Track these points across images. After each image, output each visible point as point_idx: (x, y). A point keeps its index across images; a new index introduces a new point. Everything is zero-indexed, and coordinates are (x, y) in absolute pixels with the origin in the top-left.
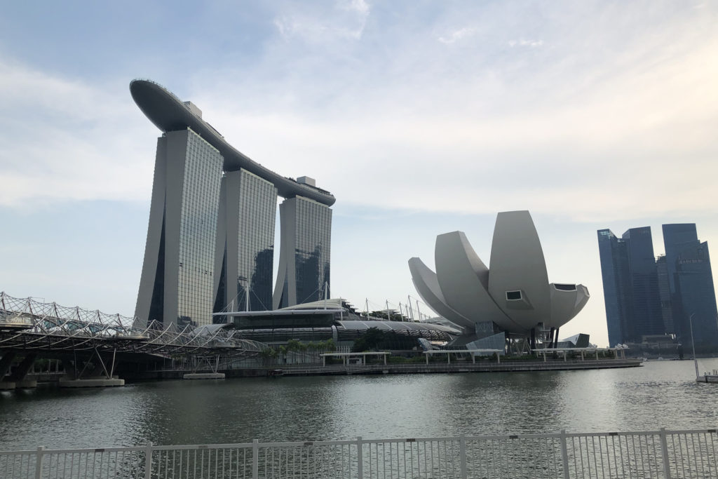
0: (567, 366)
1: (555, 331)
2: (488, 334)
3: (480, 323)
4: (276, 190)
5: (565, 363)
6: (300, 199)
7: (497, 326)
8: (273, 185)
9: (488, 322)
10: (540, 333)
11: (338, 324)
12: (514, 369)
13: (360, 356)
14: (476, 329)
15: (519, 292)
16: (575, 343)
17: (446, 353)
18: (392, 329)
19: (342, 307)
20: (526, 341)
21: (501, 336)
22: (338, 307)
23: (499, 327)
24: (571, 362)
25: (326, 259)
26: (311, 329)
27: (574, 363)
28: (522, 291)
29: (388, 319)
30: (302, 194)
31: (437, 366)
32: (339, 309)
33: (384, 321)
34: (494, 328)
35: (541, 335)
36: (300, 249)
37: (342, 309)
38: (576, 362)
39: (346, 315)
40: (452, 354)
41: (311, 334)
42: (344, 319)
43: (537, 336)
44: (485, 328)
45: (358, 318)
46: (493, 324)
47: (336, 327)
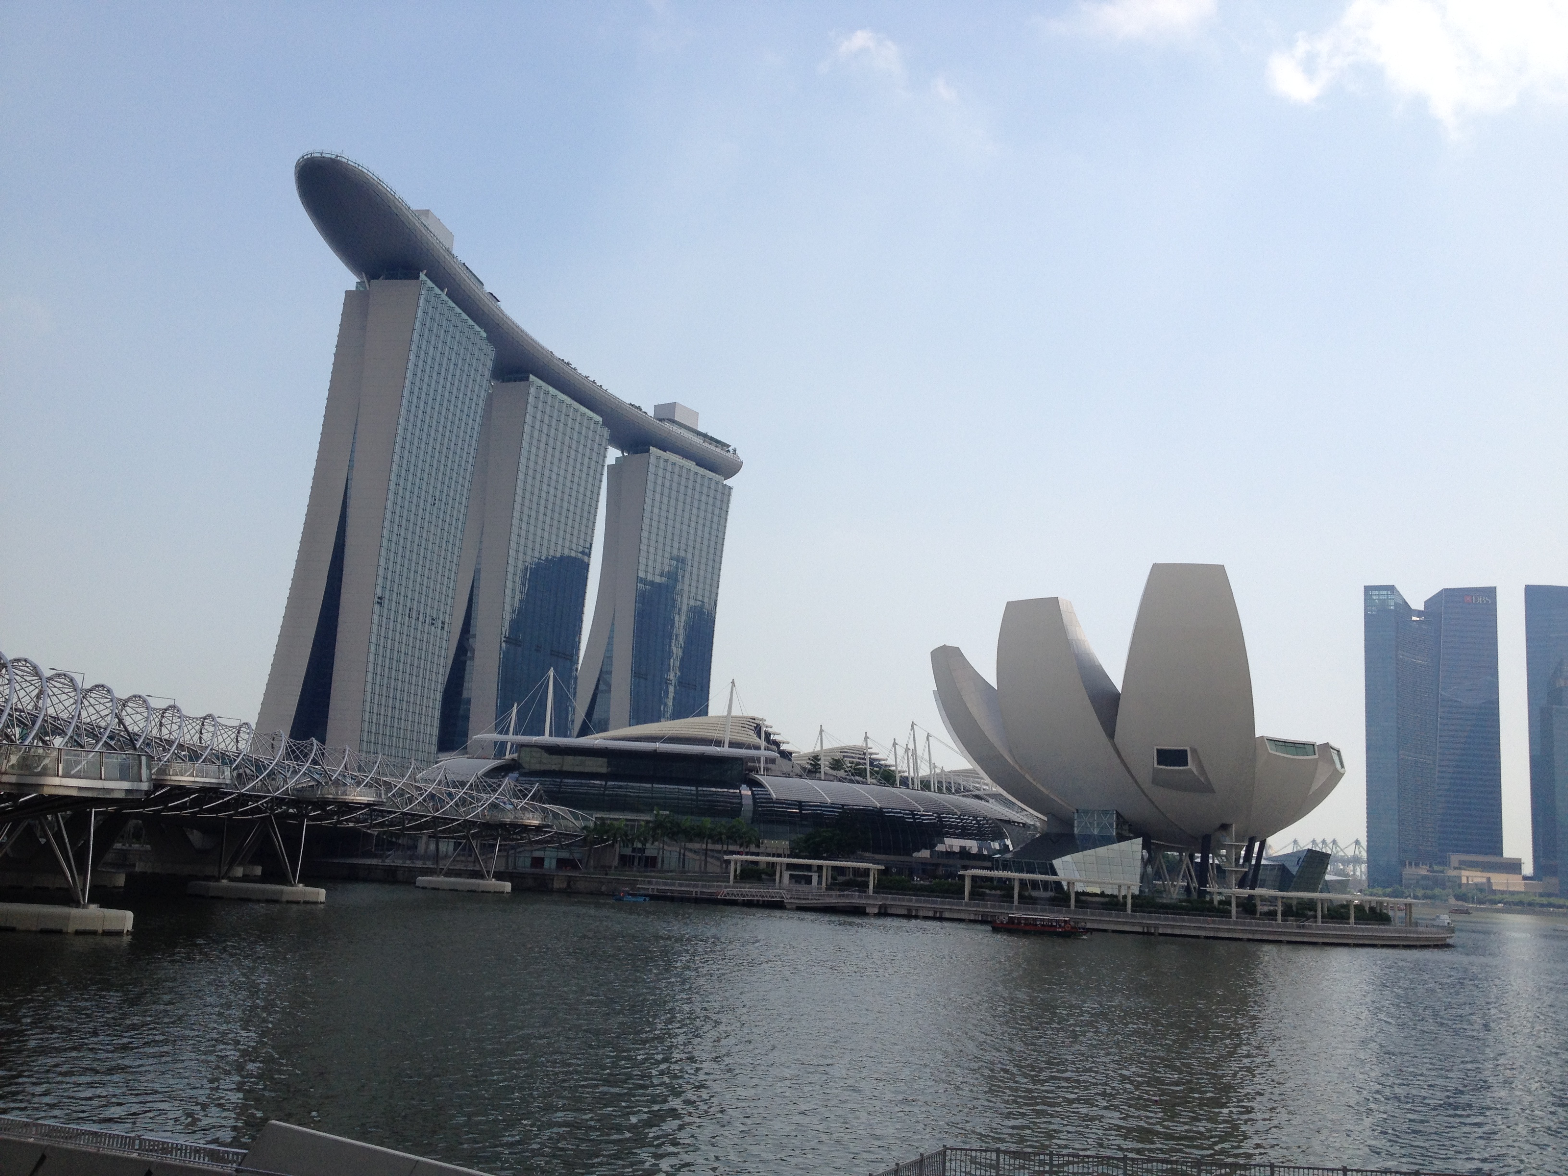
0: (1284, 933)
1: (1257, 845)
2: (1105, 841)
3: (1086, 812)
4: (606, 433)
5: (1279, 926)
6: (659, 458)
7: (1125, 822)
8: (599, 419)
9: (1105, 813)
10: (1223, 847)
11: (754, 784)
12: (1161, 931)
13: (815, 869)
14: (1076, 825)
15: (1186, 751)
16: (1294, 870)
17: (1009, 879)
18: (879, 805)
19: (763, 743)
20: (1186, 860)
21: (1135, 847)
22: (754, 739)
23: (1130, 825)
24: (1292, 926)
25: (706, 606)
26: (694, 788)
27: (1299, 927)
28: (1191, 749)
29: (865, 777)
30: (665, 445)
31: (989, 908)
32: (757, 748)
33: (858, 782)
34: (1117, 825)
35: (1224, 852)
36: (650, 577)
37: (763, 748)
38: (1303, 927)
39: (772, 761)
40: (1022, 882)
41: (692, 800)
42: (767, 769)
43: (1217, 855)
44: (1098, 825)
45: (798, 770)
46: (1117, 818)
47: (751, 790)
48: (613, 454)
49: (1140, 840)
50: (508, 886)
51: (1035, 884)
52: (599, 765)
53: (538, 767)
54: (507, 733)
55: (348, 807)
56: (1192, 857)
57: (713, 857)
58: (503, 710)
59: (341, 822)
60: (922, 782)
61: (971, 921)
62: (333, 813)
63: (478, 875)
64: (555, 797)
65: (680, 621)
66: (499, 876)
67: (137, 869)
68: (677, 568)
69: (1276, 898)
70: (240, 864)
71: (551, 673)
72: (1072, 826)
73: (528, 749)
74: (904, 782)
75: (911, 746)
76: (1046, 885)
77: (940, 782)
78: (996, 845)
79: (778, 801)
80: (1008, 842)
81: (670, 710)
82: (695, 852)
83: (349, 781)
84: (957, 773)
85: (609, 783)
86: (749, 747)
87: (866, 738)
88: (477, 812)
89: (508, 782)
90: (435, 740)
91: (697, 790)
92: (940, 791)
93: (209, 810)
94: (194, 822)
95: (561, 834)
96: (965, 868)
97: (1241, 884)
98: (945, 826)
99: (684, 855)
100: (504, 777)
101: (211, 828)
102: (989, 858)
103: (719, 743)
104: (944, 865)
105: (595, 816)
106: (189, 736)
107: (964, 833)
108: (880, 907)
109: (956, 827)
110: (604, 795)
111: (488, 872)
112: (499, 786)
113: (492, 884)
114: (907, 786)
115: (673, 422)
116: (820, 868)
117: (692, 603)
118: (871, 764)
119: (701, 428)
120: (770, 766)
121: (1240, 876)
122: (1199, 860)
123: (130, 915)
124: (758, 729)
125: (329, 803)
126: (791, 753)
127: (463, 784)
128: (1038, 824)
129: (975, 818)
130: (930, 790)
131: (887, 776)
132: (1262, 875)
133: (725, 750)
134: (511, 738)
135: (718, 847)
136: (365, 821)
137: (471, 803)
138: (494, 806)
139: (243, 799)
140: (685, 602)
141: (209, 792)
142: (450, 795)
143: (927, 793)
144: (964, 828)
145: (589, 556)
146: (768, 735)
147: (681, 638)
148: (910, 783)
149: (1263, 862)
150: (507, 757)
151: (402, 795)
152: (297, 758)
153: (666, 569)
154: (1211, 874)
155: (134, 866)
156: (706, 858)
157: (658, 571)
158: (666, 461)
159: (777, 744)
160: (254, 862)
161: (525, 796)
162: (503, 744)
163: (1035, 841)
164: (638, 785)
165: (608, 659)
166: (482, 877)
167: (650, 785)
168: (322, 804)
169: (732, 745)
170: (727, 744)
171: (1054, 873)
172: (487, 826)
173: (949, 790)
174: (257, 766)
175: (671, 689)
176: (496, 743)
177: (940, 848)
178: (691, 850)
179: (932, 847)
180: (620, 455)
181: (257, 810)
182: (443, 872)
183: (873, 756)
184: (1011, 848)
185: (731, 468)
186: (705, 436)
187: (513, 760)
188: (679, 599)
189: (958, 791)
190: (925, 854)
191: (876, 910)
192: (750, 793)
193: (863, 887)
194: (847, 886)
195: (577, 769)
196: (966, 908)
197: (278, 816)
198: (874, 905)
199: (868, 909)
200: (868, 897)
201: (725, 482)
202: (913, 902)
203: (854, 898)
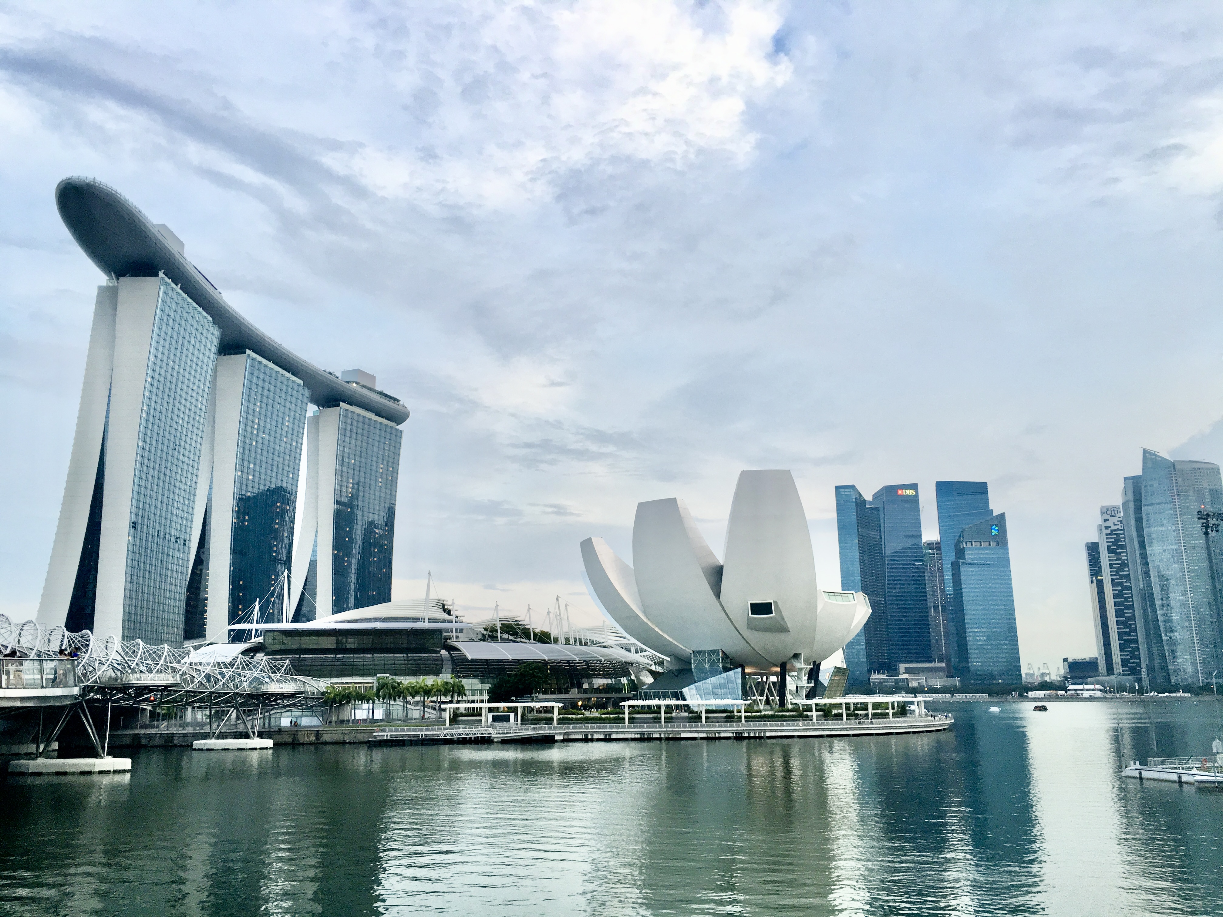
2: (713, 673)
3: (700, 653)
4: (306, 393)
6: (347, 410)
7: (729, 659)
8: (301, 382)
9: (714, 652)
11: (450, 648)
12: (767, 734)
13: (512, 710)
14: (692, 663)
15: (771, 603)
17: (655, 706)
18: (546, 658)
19: (453, 618)
21: (736, 675)
22: (443, 616)
23: (732, 661)
26: (405, 655)
28: (774, 601)
29: (530, 638)
30: (351, 401)
33: (525, 643)
34: (723, 661)
35: (795, 673)
37: (453, 621)
40: (667, 707)
42: (457, 637)
44: (709, 660)
46: (722, 655)
47: (449, 653)
49: (739, 670)
50: (269, 743)
51: (675, 708)
52: (329, 643)
55: (143, 690)
57: (429, 707)
63: (245, 736)
64: (300, 670)
66: (262, 735)
72: (690, 664)
73: (271, 634)
76: (681, 708)
79: (473, 661)
82: (415, 704)
83: (144, 669)
85: (338, 656)
86: (444, 621)
89: (261, 659)
91: (408, 657)
95: (308, 698)
100: (256, 656)
103: (422, 620)
108: (564, 734)
109: (599, 670)
110: (334, 665)
111: (253, 733)
112: (259, 664)
113: (255, 742)
115: (357, 383)
116: (515, 709)
119: (378, 388)
120: (459, 634)
124: (443, 608)
125: (129, 687)
129: (611, 662)
131: (545, 639)
133: (426, 625)
134: (255, 626)
136: (155, 700)
137: (239, 679)
138: (256, 680)
142: (222, 674)
144: (604, 670)
150: (253, 641)
156: (424, 708)
158: (353, 413)
161: (279, 670)
162: (250, 631)
164: (362, 655)
165: (314, 562)
167: (370, 656)
168: (124, 689)
169: (431, 620)
170: (427, 620)
171: (684, 698)
172: (251, 696)
177: (585, 686)
178: (412, 703)
180: (318, 409)
182: (216, 735)
183: (534, 626)
185: (398, 417)
186: (381, 393)
187: (257, 643)
190: (575, 691)
191: (561, 738)
192: (449, 655)
193: (549, 721)
194: (536, 721)
195: (311, 647)
196: (627, 730)
197: (88, 702)
198: (560, 734)
199: (557, 738)
200: (555, 728)
201: (398, 427)
202: (589, 728)
203: (544, 730)
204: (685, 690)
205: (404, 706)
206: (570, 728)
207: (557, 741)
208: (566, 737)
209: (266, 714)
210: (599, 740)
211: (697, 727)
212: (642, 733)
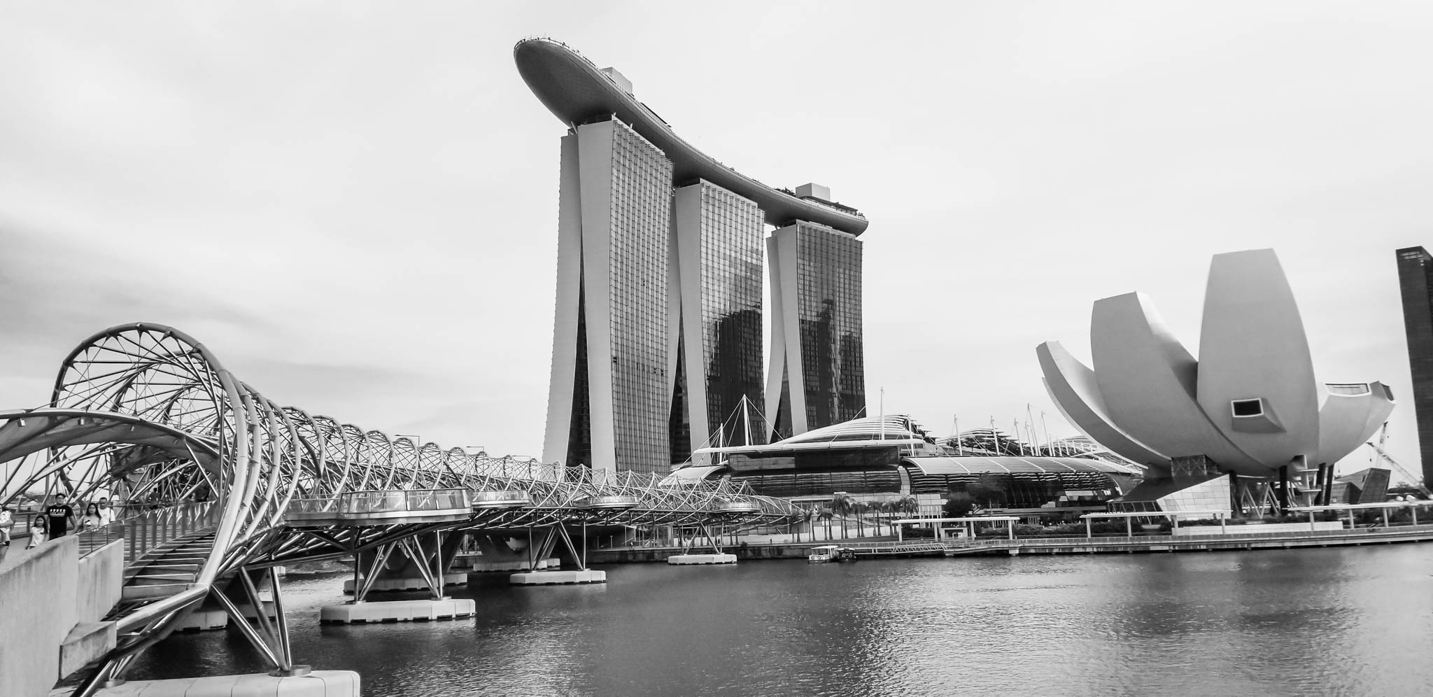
1: (1327, 469)
2: (1198, 480)
3: (1181, 459)
4: (762, 214)
5: (1352, 532)
6: (803, 227)
7: (1214, 463)
8: (755, 204)
9: (1196, 458)
10: (1297, 474)
11: (907, 464)
12: (1253, 546)
13: (965, 525)
14: (1173, 470)
15: (1258, 402)
16: (1361, 486)
17: (1122, 518)
18: (1009, 471)
19: (911, 434)
20: (1269, 488)
21: (1223, 482)
22: (904, 432)
23: (1218, 466)
24: (1364, 530)
25: (854, 335)
26: (862, 473)
27: (1370, 531)
28: (1262, 399)
29: (995, 450)
30: (808, 216)
31: (1109, 541)
32: (908, 437)
33: (990, 455)
34: (1207, 467)
35: (1299, 478)
36: (808, 319)
37: (911, 437)
38: (1373, 531)
39: (921, 446)
40: (1133, 518)
41: (862, 482)
42: (917, 453)
43: (1293, 481)
44: (1191, 467)
45: (942, 451)
46: (1207, 461)
47: (906, 469)
48: (769, 229)
49: (1227, 476)
50: (733, 558)
51: (1144, 520)
52: (788, 463)
53: (743, 468)
54: (718, 446)
55: (613, 511)
56: (1272, 485)
57: (883, 523)
58: (713, 429)
59: (609, 522)
60: (1041, 450)
61: (1096, 553)
62: (604, 516)
63: (711, 551)
64: (759, 490)
65: (836, 347)
66: (727, 551)
67: (475, 569)
68: (828, 309)
69: (1348, 510)
70: (544, 559)
71: (745, 398)
72: (1170, 471)
73: (735, 456)
74: (1028, 452)
75: (1029, 423)
76: (1154, 520)
77: (1056, 449)
78: (1108, 492)
79: (929, 476)
80: (1118, 489)
81: (837, 415)
82: (870, 520)
83: (611, 492)
84: (1070, 440)
85: (798, 475)
86: (901, 438)
87: (992, 421)
88: (705, 504)
89: (724, 480)
90: (668, 457)
91: (865, 474)
92: (1058, 455)
93: (517, 523)
94: (508, 534)
95: (767, 516)
96: (1086, 512)
97: (1317, 502)
98: (1064, 482)
99: (861, 523)
100: (720, 478)
101: (521, 535)
102: (1103, 503)
103: (877, 437)
104: (1068, 512)
105: (790, 501)
106: (495, 472)
107: (1081, 486)
108: (1020, 549)
109: (1074, 482)
110: (796, 484)
111: (718, 549)
112: (718, 485)
113: (722, 557)
114: (1031, 454)
115: (811, 198)
116: (968, 523)
117: (843, 334)
118: (999, 440)
119: (834, 201)
120: (919, 450)
121: (1315, 496)
122: (1278, 487)
123: (472, 602)
124: (906, 423)
125: (598, 509)
126: (934, 439)
127: (691, 486)
128: (1141, 473)
129: (1089, 473)
130: (1049, 455)
131: (1013, 450)
132: (1334, 492)
133: (883, 442)
134: (722, 450)
135: (887, 515)
136: (627, 519)
137: (699, 500)
138: (716, 500)
139: (538, 514)
140: (839, 333)
141: (514, 510)
142: (683, 495)
143: (1047, 458)
144: (1080, 482)
145: (760, 307)
146: (914, 427)
147: (839, 362)
148: (1032, 452)
149: (1334, 482)
150: (721, 463)
151: (650, 498)
152: (572, 479)
153: (820, 311)
154: (1291, 496)
155: (472, 567)
156: (878, 524)
157: (814, 314)
158: (810, 229)
159: (923, 433)
160: (552, 557)
161: (737, 491)
162: (716, 454)
163: (1140, 486)
164: (820, 474)
165: (785, 384)
166: (715, 553)
167: (828, 474)
168: (594, 510)
169: (887, 437)
170: (883, 437)
171: (1159, 509)
172: (714, 515)
173: (1064, 454)
174: (546, 488)
175: (836, 400)
176: (712, 453)
177: (1063, 499)
178: (866, 519)
179: (1056, 499)
180: (775, 229)
181: (550, 520)
182: (687, 551)
183: (999, 435)
184: (1121, 494)
185: (858, 228)
186: (837, 206)
187: (725, 465)
188: (833, 332)
189: (1072, 454)
190: (1052, 504)
191: (1017, 552)
192: (906, 471)
193: (1005, 535)
194: (990, 535)
195: (773, 467)
196: (1090, 542)
197: (565, 522)
198: (1015, 548)
199: (1011, 552)
200: (1009, 542)
201: (856, 239)
202: (1045, 543)
203: (1000, 544)
204: (1160, 501)
205: (858, 522)
206: (1027, 543)
207: (1011, 555)
208: (1022, 552)
209: (733, 533)
210: (1058, 554)
211: (1167, 539)
212: (1105, 546)
